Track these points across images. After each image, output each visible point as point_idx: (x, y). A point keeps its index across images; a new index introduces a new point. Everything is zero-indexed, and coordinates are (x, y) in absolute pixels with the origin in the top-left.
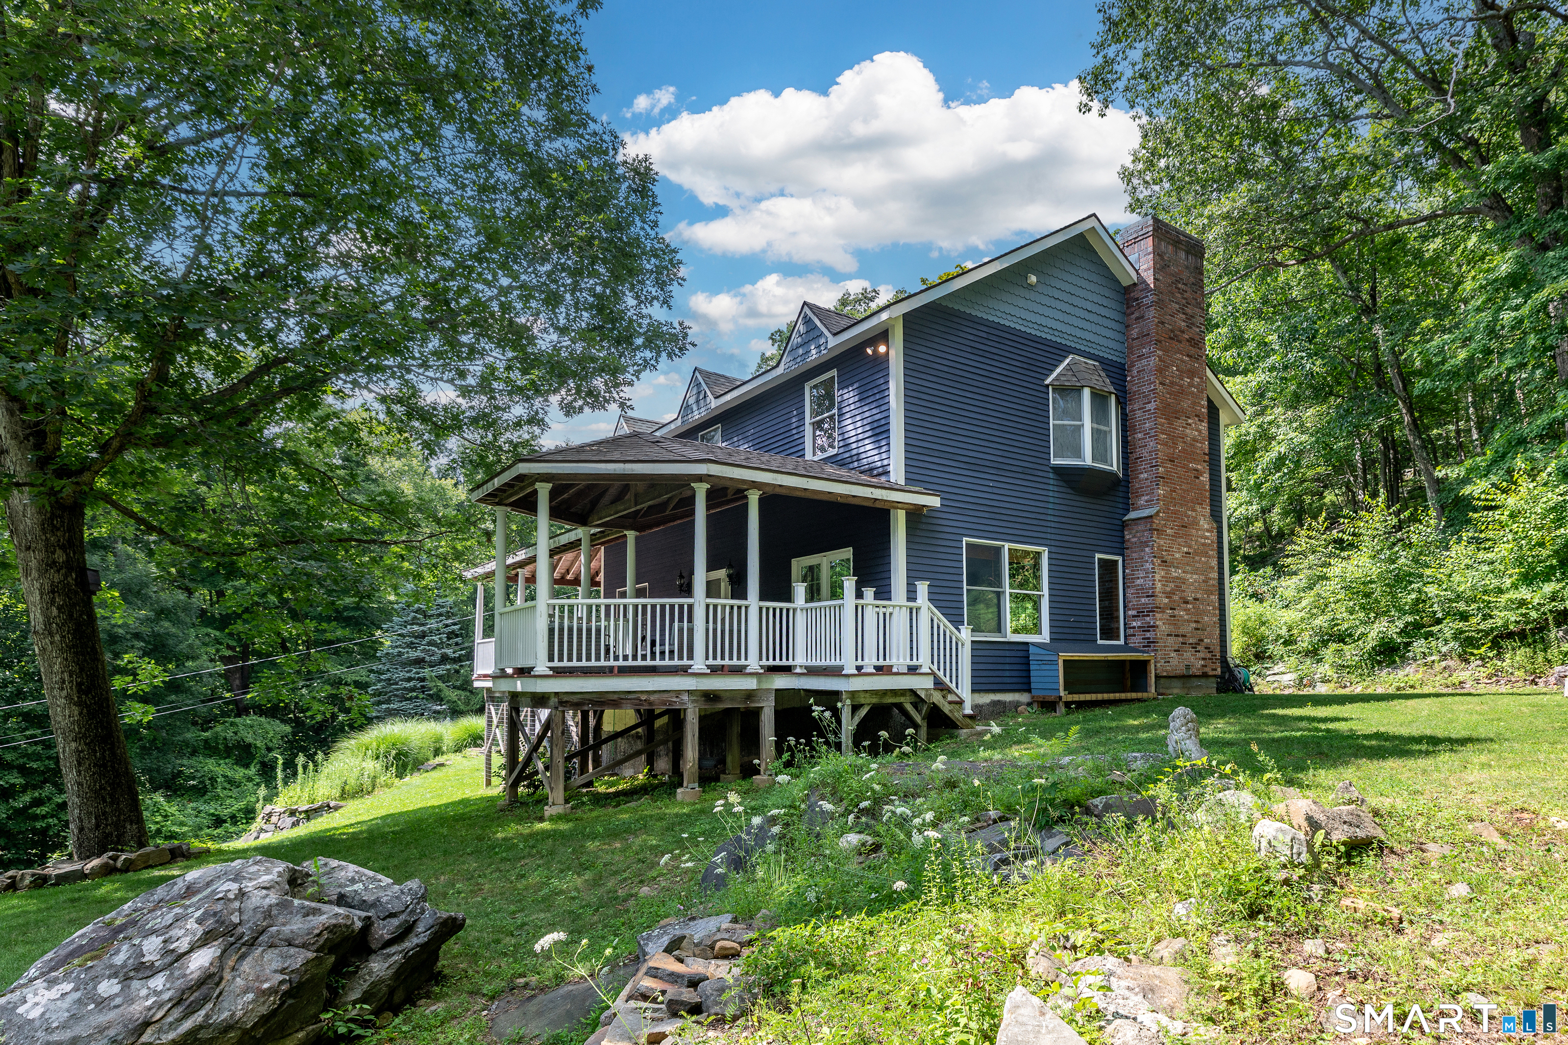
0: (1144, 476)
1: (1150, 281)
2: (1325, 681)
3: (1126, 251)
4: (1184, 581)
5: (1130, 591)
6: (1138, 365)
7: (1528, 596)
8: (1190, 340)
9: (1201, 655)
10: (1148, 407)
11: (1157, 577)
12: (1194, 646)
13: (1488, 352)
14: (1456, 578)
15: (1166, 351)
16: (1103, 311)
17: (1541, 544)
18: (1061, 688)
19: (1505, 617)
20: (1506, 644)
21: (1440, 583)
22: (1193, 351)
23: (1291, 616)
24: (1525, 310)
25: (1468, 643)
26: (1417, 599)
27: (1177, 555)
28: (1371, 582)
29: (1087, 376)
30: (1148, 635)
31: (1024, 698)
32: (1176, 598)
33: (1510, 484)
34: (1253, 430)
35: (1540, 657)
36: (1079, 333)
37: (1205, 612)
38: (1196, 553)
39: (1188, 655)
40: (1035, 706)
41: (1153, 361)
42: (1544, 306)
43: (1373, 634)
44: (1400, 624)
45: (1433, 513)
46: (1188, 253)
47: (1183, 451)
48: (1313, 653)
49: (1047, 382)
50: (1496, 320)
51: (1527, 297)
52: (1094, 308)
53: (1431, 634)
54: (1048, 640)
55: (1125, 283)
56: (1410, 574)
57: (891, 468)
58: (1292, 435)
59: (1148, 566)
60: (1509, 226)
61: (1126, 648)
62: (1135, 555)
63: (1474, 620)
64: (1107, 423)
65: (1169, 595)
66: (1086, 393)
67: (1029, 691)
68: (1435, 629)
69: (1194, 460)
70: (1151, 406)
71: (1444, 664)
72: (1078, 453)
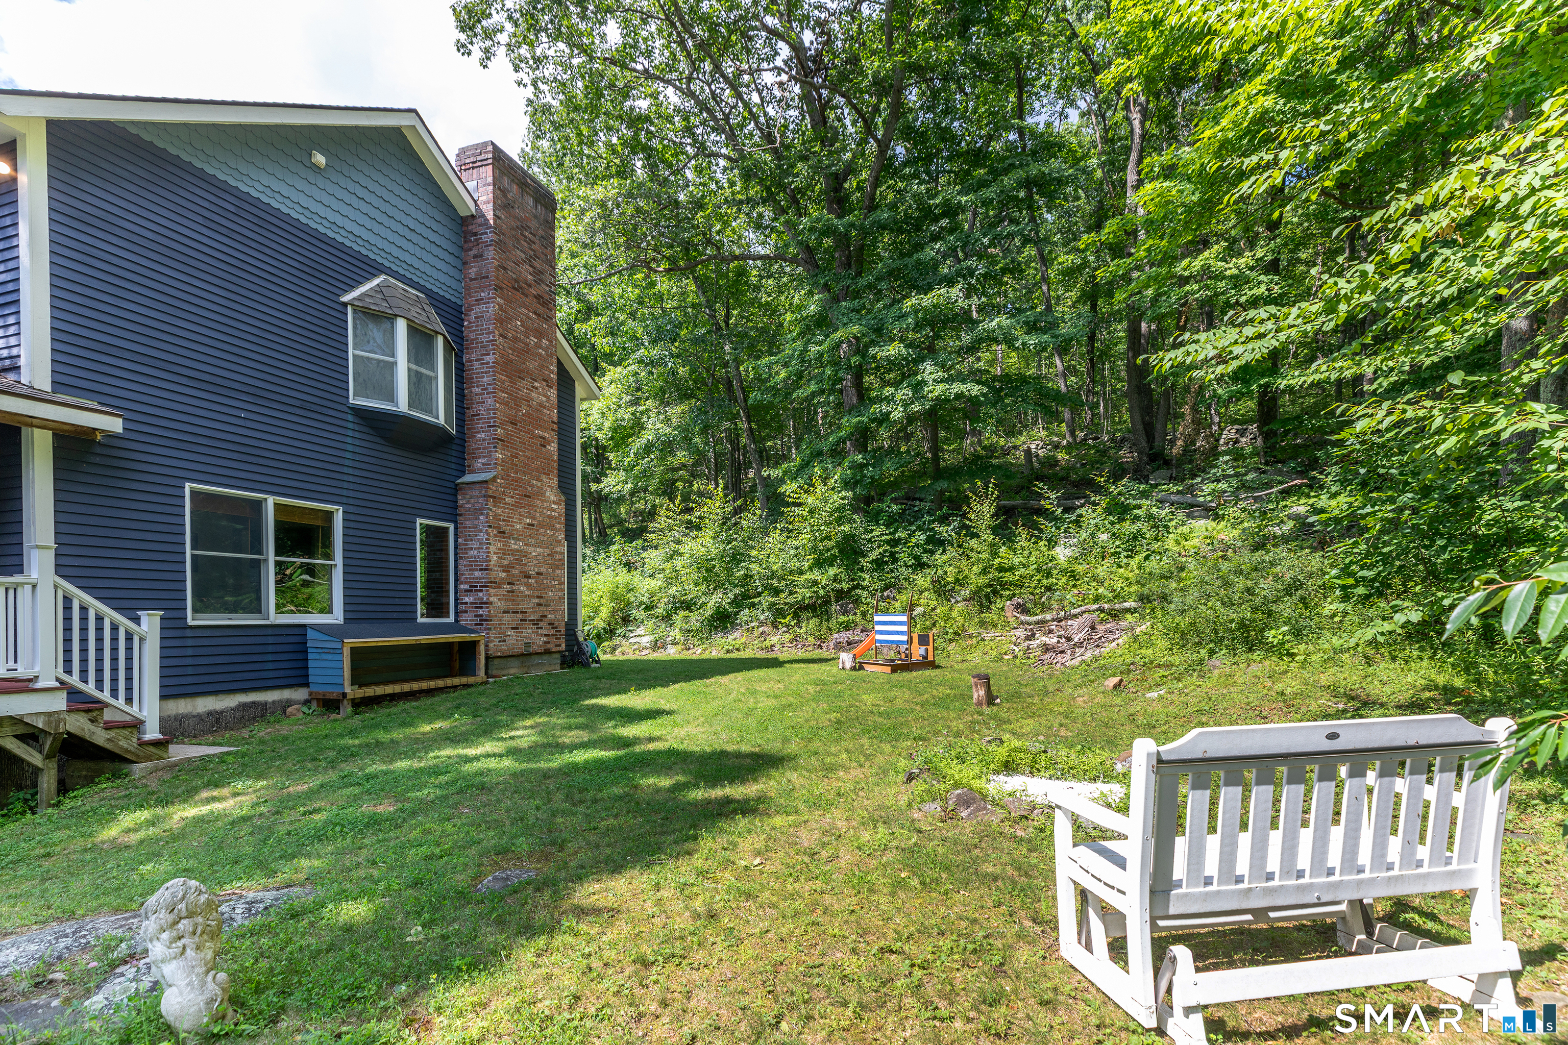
0: (481, 436)
1: (490, 216)
2: (675, 643)
3: (464, 176)
4: (525, 554)
5: (462, 563)
6: (476, 309)
7: (818, 578)
8: (538, 297)
9: (544, 631)
10: (487, 359)
11: (492, 549)
12: (535, 623)
13: (800, 376)
14: (772, 559)
15: (508, 300)
16: (433, 237)
17: (828, 538)
18: (347, 683)
19: (804, 594)
20: (804, 615)
21: (760, 562)
22: (541, 310)
23: (655, 584)
24: (825, 347)
25: (778, 612)
26: (746, 575)
27: (518, 527)
28: (712, 559)
29: (403, 305)
30: (481, 612)
31: (300, 694)
32: (515, 572)
33: (809, 487)
34: (626, 417)
35: (825, 624)
36: (396, 252)
37: (549, 587)
38: (541, 525)
39: (529, 632)
40: (314, 706)
41: (492, 309)
42: (838, 345)
43: (712, 603)
44: (731, 595)
45: (758, 504)
46: (536, 201)
47: (528, 415)
48: (667, 618)
49: (346, 298)
50: (806, 350)
51: (827, 336)
52: (420, 229)
53: (753, 605)
54: (341, 621)
55: (463, 213)
56: (742, 554)
57: (22, 362)
58: (659, 426)
59: (482, 536)
60: (816, 275)
61: (456, 627)
62: (468, 523)
63: (783, 595)
64: (433, 367)
65: (507, 569)
66: (401, 326)
67: (307, 685)
68: (756, 600)
69: (540, 427)
70: (490, 359)
71: (761, 629)
72: (391, 396)
